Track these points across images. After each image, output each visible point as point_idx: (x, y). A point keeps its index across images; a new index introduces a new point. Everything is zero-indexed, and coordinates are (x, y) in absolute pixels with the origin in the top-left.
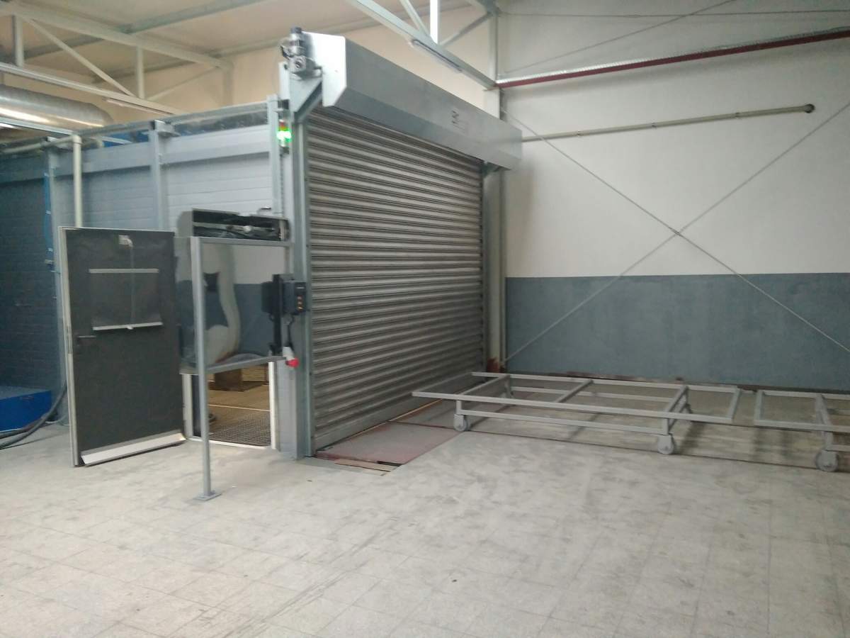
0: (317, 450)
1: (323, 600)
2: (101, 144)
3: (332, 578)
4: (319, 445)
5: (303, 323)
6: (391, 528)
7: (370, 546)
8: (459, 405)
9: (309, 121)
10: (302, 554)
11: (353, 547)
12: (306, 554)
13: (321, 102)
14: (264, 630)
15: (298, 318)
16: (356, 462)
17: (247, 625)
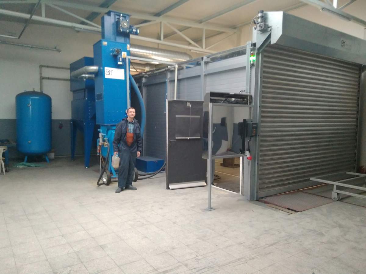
0: (259, 198)
1: (246, 265)
2: (185, 68)
3: (253, 256)
4: (260, 196)
5: (256, 141)
6: (286, 240)
7: (274, 246)
8: (335, 187)
9: (265, 51)
10: (242, 242)
11: (266, 245)
12: (244, 243)
13: (270, 42)
14: (219, 271)
15: (252, 138)
16: (277, 207)
17: (212, 266)
